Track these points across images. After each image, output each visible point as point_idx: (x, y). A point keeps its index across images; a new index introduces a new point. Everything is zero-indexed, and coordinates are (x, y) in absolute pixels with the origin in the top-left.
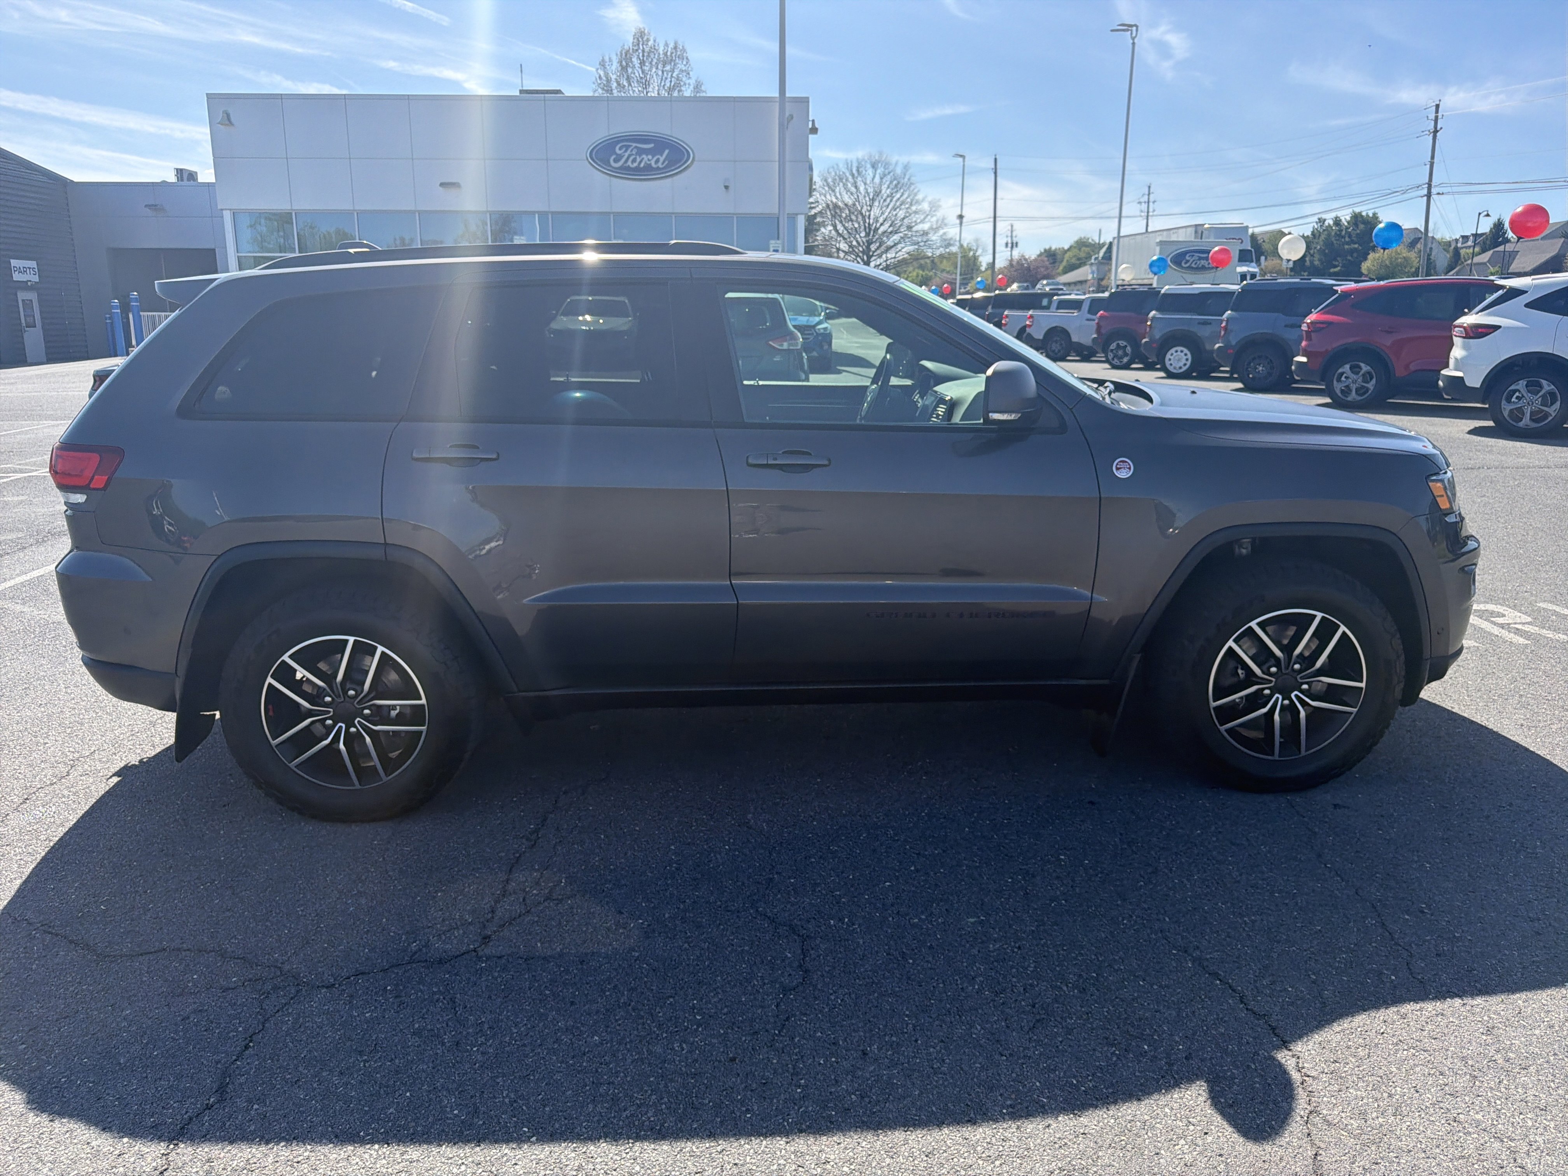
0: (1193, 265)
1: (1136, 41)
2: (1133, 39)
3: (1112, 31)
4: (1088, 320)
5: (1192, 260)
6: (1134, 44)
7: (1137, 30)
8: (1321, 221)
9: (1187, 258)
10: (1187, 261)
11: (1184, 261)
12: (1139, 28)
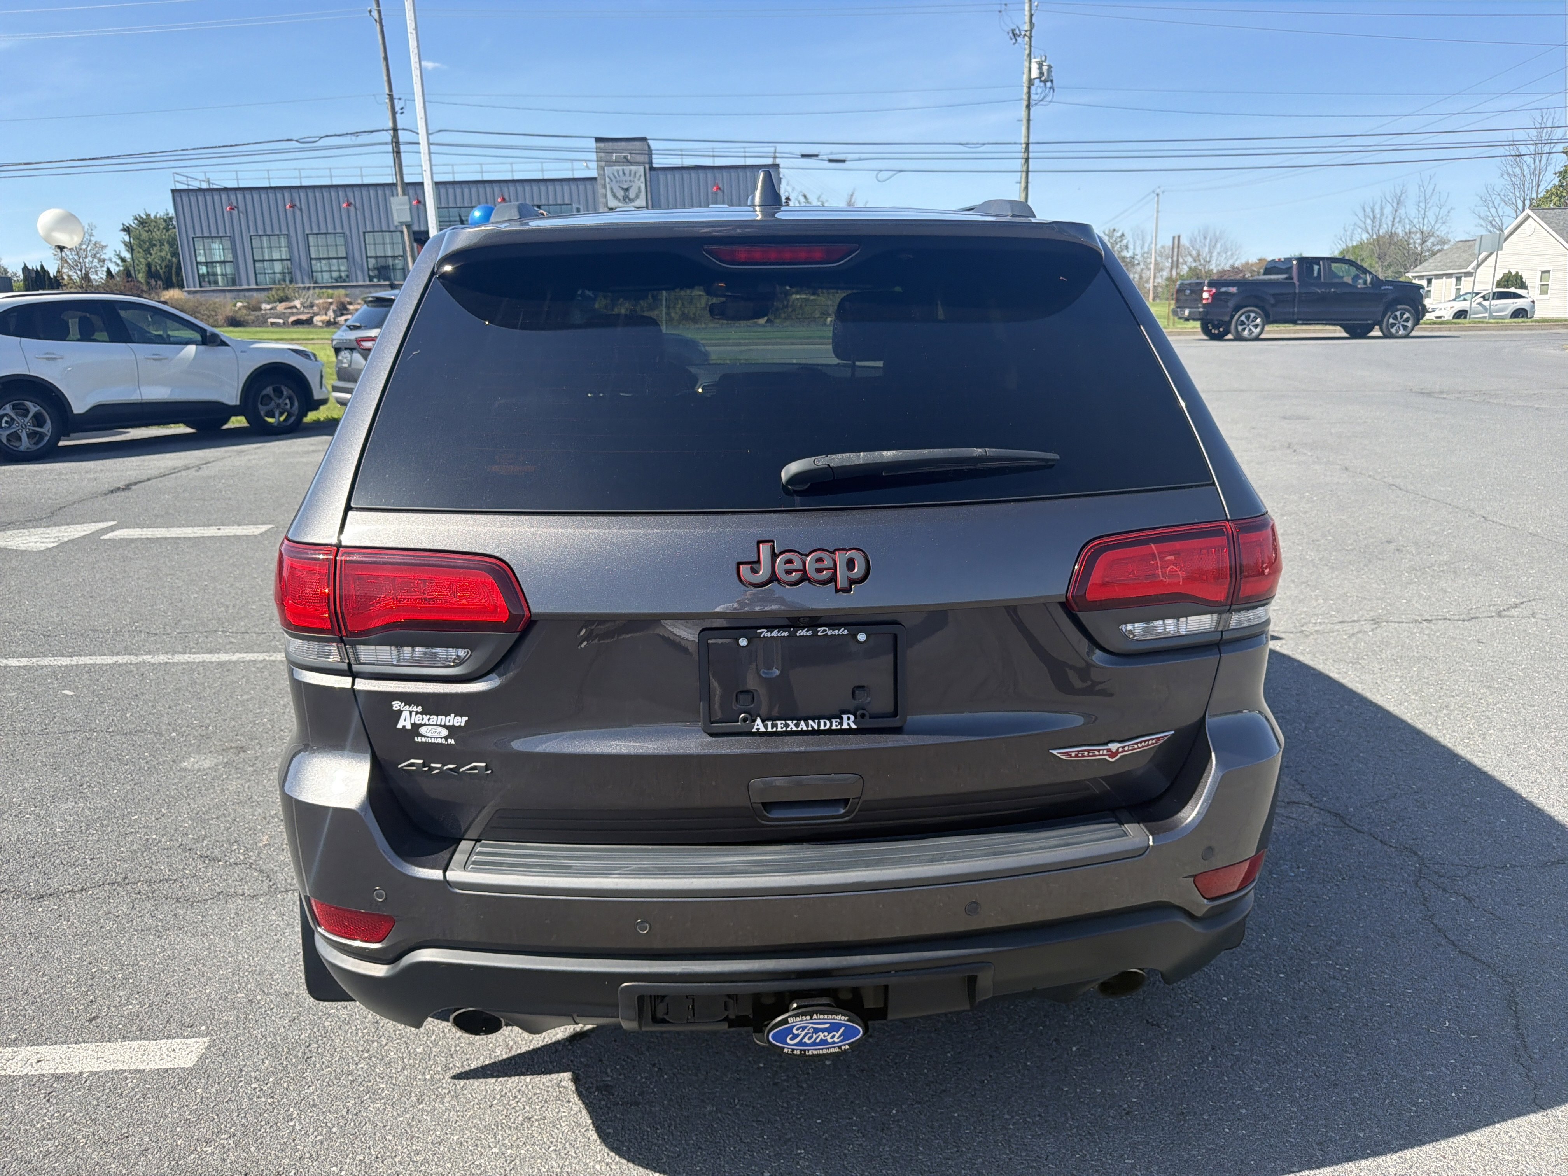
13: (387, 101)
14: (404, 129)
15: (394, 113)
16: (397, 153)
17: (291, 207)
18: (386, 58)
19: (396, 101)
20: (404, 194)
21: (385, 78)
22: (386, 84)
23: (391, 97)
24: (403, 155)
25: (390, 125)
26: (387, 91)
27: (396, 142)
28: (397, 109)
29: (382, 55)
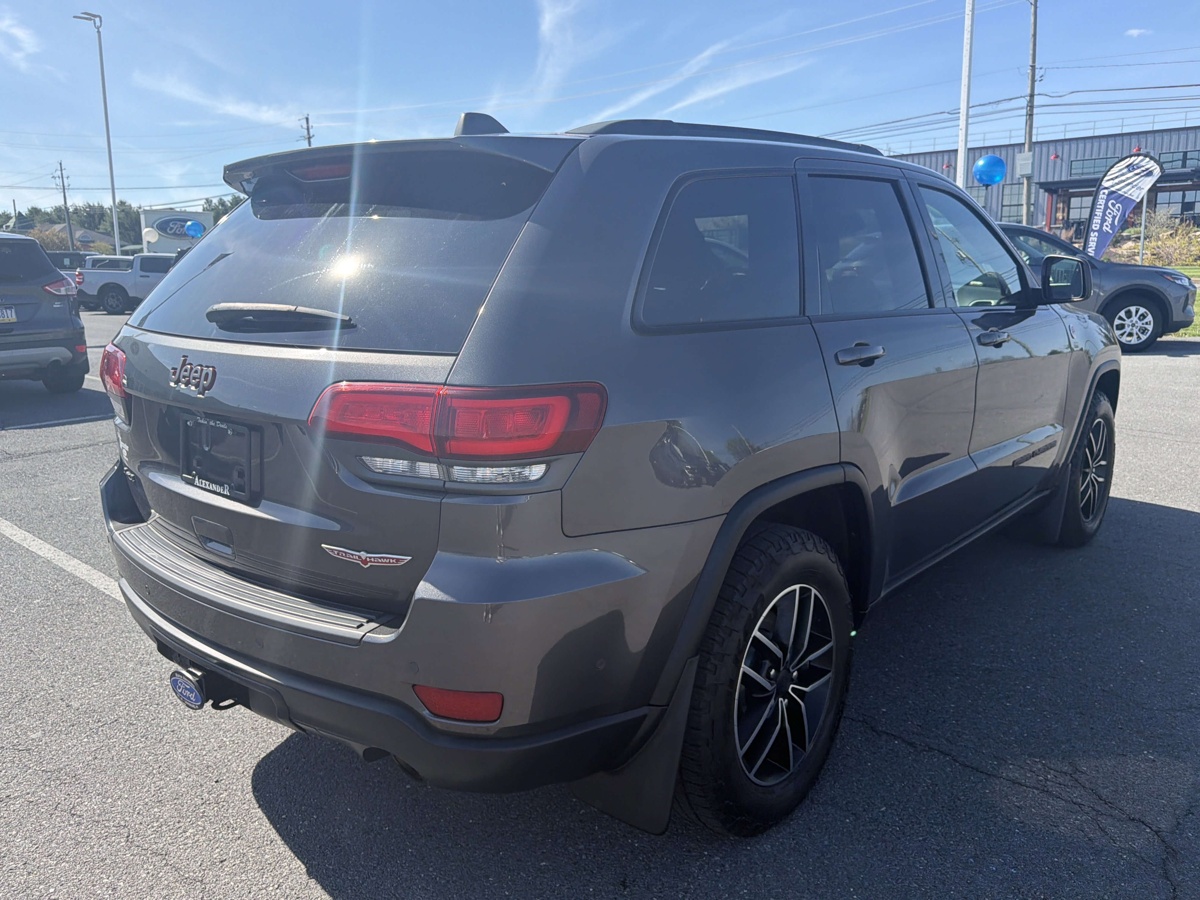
0: (177, 232)
1: (101, 30)
2: (98, 28)
3: (74, 17)
4: (141, 276)
5: (175, 228)
6: (99, 32)
7: (101, 21)
8: (208, 201)
9: (171, 225)
10: (171, 229)
11: (168, 229)
12: (103, 19)
13: (1029, 71)
14: (1039, 94)
15: (1033, 81)
16: (1030, 115)
17: (947, 167)
18: (1035, 35)
19: (1037, 71)
20: (1030, 150)
21: (1031, 52)
22: (1031, 57)
23: (1033, 68)
24: (1034, 116)
25: (1029, 91)
26: (1031, 63)
27: (1031, 106)
28: (1037, 77)
29: (1032, 32)
